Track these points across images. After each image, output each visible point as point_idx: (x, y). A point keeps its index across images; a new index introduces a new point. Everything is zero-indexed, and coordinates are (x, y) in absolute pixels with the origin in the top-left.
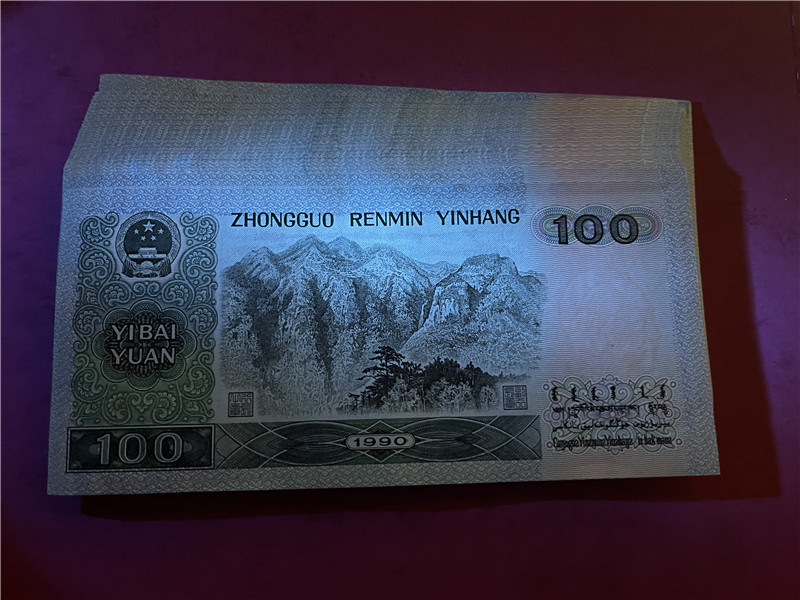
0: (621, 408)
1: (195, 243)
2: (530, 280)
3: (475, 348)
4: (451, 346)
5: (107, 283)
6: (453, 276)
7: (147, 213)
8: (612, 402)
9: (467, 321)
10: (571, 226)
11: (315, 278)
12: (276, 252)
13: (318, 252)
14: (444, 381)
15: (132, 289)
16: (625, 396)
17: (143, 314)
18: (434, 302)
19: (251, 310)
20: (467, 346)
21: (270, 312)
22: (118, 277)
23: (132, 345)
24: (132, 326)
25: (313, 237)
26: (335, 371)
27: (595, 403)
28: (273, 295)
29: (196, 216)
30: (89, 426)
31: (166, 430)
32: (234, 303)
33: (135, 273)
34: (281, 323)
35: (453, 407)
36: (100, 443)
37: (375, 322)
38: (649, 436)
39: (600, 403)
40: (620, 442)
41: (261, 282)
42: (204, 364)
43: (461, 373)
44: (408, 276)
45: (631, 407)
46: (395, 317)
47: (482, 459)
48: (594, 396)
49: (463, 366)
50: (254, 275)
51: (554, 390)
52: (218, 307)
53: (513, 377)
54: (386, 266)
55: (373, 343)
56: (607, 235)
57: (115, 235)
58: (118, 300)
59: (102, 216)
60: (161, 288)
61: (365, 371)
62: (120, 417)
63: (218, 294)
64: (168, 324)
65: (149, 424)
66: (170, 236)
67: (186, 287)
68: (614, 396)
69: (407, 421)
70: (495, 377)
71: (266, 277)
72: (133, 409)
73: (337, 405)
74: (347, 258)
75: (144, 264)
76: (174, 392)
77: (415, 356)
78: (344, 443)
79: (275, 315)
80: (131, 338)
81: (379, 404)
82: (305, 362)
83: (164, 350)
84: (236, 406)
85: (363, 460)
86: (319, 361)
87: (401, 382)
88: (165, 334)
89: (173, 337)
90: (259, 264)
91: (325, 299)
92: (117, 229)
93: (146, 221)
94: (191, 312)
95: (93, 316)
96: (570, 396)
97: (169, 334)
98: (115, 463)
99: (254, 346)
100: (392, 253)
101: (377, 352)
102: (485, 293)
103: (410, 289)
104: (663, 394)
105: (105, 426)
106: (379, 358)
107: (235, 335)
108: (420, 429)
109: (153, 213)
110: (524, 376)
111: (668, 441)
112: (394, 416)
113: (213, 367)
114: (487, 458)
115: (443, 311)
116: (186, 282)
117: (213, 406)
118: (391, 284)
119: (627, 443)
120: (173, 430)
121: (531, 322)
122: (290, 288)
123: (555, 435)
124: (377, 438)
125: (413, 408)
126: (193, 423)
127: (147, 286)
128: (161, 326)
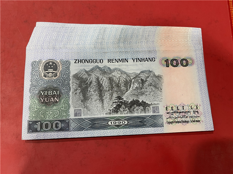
0: (185, 112)
1: (64, 68)
2: (159, 77)
3: (144, 96)
4: (137, 96)
5: (39, 79)
6: (137, 76)
7: (50, 59)
8: (183, 110)
9: (141, 89)
10: (169, 62)
11: (98, 77)
12: (87, 70)
13: (99, 70)
14: (135, 106)
15: (46, 81)
16: (186, 109)
17: (49, 88)
18: (132, 84)
19: (80, 86)
20: (142, 96)
21: (86, 87)
22: (42, 77)
23: (46, 96)
24: (46, 91)
25: (97, 66)
26: (104, 103)
27: (178, 111)
28: (87, 82)
29: (64, 60)
30: (34, 119)
31: (56, 121)
32: (75, 84)
33: (47, 76)
34: (89, 90)
35: (138, 113)
36: (37, 124)
37: (115, 89)
38: (194, 120)
39: (180, 111)
40: (185, 122)
41: (83, 78)
42: (67, 102)
43: (140, 103)
44: (124, 76)
45: (188, 112)
46: (121, 88)
47: (147, 127)
48: (178, 109)
49: (141, 101)
50: (81, 76)
51: (166, 108)
52: (71, 86)
53: (155, 104)
54: (118, 74)
55: (115, 95)
56: (180, 65)
57: (41, 66)
58: (42, 84)
59: (38, 61)
60: (54, 81)
61: (113, 103)
62: (43, 117)
63: (71, 82)
64: (57, 91)
65: (51, 119)
66: (57, 66)
67: (62, 80)
68: (183, 109)
69: (125, 117)
70: (150, 104)
71: (84, 77)
72: (47, 115)
73: (105, 113)
74: (107, 72)
75: (50, 74)
76: (58, 109)
77: (127, 99)
78: (107, 123)
79: (87, 88)
80: (46, 95)
81: (117, 112)
82: (96, 100)
83: (55, 98)
84: (76, 113)
85: (113, 128)
86: (100, 100)
87: (123, 106)
88: (56, 93)
89: (58, 94)
90: (82, 74)
91: (101, 83)
92: (42, 64)
93: (50, 62)
94: (63, 87)
95: (35, 89)
96: (171, 109)
97: (57, 93)
98: (42, 130)
99: (81, 97)
100: (120, 70)
101: (116, 98)
102: (146, 81)
103: (125, 80)
104: (197, 108)
105: (39, 119)
106: (117, 99)
107: (76, 93)
108: (129, 119)
109: (52, 60)
110: (158, 104)
111: (199, 121)
112: (121, 115)
113: (70, 102)
114: (148, 127)
115: (135, 86)
116: (62, 79)
117: (70, 114)
118: (120, 78)
119: (188, 122)
120: (58, 120)
121: (160, 89)
122: (91, 80)
123: (167, 120)
124: (117, 122)
125: (127, 113)
126: (64, 118)
127: (50, 80)
128: (55, 91)
